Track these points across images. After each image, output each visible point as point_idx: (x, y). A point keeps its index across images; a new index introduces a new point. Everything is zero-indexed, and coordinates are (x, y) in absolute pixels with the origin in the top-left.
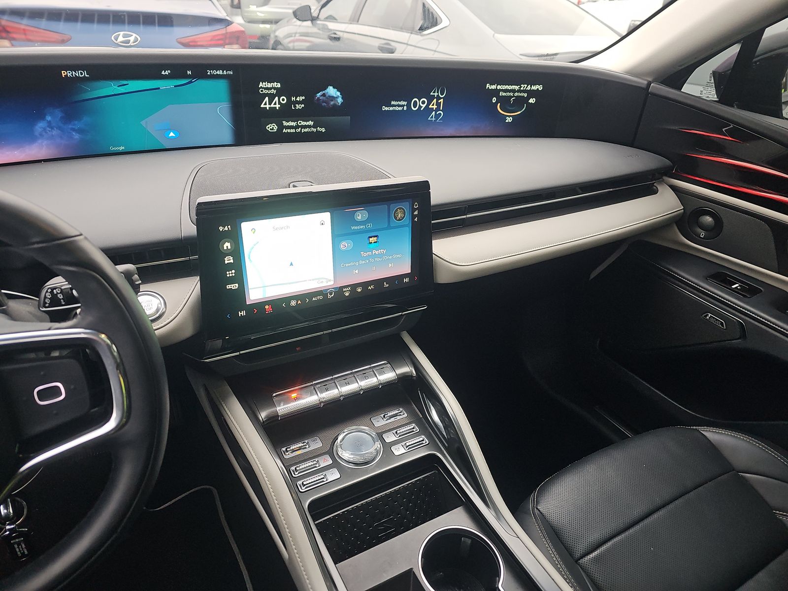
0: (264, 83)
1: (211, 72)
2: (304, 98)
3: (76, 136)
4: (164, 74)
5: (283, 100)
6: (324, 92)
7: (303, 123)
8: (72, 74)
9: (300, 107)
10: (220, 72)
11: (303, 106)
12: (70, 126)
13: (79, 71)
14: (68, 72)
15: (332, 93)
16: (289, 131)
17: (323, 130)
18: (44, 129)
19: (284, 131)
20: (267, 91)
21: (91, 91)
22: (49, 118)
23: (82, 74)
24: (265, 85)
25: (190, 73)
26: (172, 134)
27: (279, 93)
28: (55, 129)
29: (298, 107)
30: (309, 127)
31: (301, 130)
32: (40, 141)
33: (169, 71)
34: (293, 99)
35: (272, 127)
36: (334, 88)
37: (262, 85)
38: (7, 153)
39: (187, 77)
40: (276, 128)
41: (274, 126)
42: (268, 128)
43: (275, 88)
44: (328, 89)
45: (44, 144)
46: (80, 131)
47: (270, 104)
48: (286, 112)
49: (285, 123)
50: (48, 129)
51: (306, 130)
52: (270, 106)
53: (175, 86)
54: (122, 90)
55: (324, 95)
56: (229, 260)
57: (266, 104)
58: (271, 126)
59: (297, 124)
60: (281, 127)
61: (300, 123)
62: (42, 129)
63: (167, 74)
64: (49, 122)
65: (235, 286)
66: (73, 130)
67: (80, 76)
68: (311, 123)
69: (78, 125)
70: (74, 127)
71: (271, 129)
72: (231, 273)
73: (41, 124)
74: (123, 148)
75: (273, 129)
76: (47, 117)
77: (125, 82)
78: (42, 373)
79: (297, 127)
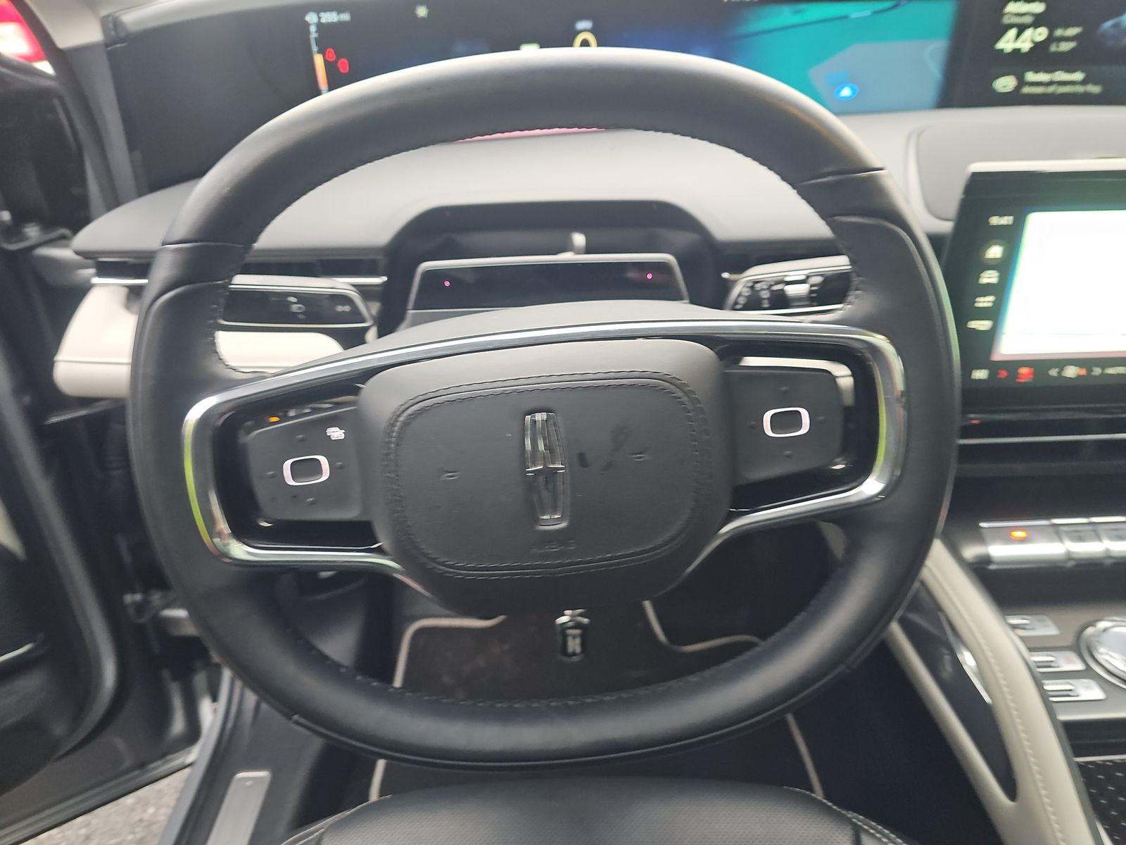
0: (1016, 4)
2: (1078, 30)
6: (1115, 21)
7: (1064, 77)
9: (1068, 46)
11: (1073, 45)
16: (1032, 90)
17: (1098, 89)
19: (1026, 89)
20: (1016, 19)
21: (755, 21)
24: (1018, 8)
27: (1038, 21)
29: (1064, 47)
30: (1074, 83)
31: (1056, 89)
34: (1058, 32)
35: (1005, 84)
37: (1011, 8)
43: (1032, 14)
48: (1040, 57)
49: (1031, 77)
51: (1066, 89)
52: (1013, 46)
53: (873, 12)
54: (796, 19)
55: (1116, 26)
56: (989, 277)
57: (1007, 43)
59: (1053, 77)
60: (1022, 82)
61: (1059, 76)
65: (982, 325)
68: (1078, 76)
71: (1001, 87)
72: (985, 302)
78: (784, 388)
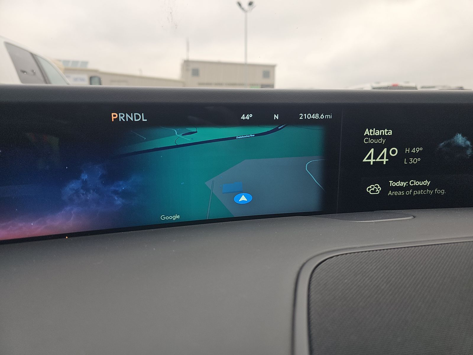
0: (371, 131)
1: (304, 117)
2: (421, 149)
3: (119, 201)
4: (244, 118)
5: (394, 152)
6: (449, 141)
7: (416, 183)
8: (125, 118)
9: (415, 161)
10: (315, 116)
11: (419, 159)
12: (113, 188)
13: (135, 114)
14: (120, 114)
15: (460, 142)
16: (396, 193)
17: (443, 192)
18: (77, 192)
19: (390, 193)
20: (374, 141)
21: (146, 140)
22: (85, 177)
23: (137, 117)
24: (372, 133)
25: (277, 118)
26: (243, 198)
27: (389, 142)
28: (91, 191)
29: (412, 161)
30: (424, 187)
31: (412, 193)
32: (68, 208)
33: (251, 116)
34: (407, 150)
36: (463, 136)
37: (368, 133)
38: (21, 225)
39: (273, 122)
40: (378, 189)
41: (377, 186)
42: (369, 189)
43: (384, 137)
44: (455, 138)
45: (72, 212)
46: (125, 195)
47: (375, 158)
49: (392, 183)
50: (82, 191)
51: (419, 193)
52: (374, 160)
53: (256, 135)
54: (188, 139)
55: (448, 145)
58: (372, 187)
59: (408, 184)
60: (386, 188)
61: (412, 183)
62: (74, 191)
63: (248, 118)
64: (85, 182)
66: (116, 192)
67: (135, 120)
68: (427, 183)
69: (123, 186)
70: (117, 189)
71: (372, 191)
73: (73, 185)
74: (178, 217)
75: (375, 191)
76: (82, 175)
77: (193, 130)
79: (408, 188)
